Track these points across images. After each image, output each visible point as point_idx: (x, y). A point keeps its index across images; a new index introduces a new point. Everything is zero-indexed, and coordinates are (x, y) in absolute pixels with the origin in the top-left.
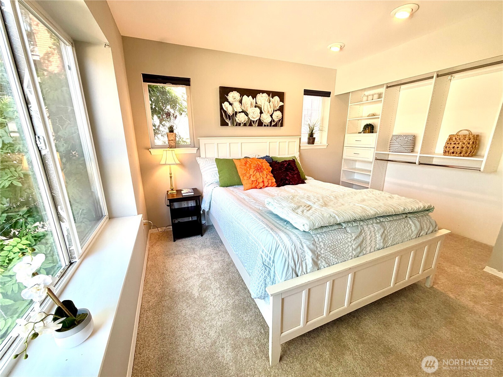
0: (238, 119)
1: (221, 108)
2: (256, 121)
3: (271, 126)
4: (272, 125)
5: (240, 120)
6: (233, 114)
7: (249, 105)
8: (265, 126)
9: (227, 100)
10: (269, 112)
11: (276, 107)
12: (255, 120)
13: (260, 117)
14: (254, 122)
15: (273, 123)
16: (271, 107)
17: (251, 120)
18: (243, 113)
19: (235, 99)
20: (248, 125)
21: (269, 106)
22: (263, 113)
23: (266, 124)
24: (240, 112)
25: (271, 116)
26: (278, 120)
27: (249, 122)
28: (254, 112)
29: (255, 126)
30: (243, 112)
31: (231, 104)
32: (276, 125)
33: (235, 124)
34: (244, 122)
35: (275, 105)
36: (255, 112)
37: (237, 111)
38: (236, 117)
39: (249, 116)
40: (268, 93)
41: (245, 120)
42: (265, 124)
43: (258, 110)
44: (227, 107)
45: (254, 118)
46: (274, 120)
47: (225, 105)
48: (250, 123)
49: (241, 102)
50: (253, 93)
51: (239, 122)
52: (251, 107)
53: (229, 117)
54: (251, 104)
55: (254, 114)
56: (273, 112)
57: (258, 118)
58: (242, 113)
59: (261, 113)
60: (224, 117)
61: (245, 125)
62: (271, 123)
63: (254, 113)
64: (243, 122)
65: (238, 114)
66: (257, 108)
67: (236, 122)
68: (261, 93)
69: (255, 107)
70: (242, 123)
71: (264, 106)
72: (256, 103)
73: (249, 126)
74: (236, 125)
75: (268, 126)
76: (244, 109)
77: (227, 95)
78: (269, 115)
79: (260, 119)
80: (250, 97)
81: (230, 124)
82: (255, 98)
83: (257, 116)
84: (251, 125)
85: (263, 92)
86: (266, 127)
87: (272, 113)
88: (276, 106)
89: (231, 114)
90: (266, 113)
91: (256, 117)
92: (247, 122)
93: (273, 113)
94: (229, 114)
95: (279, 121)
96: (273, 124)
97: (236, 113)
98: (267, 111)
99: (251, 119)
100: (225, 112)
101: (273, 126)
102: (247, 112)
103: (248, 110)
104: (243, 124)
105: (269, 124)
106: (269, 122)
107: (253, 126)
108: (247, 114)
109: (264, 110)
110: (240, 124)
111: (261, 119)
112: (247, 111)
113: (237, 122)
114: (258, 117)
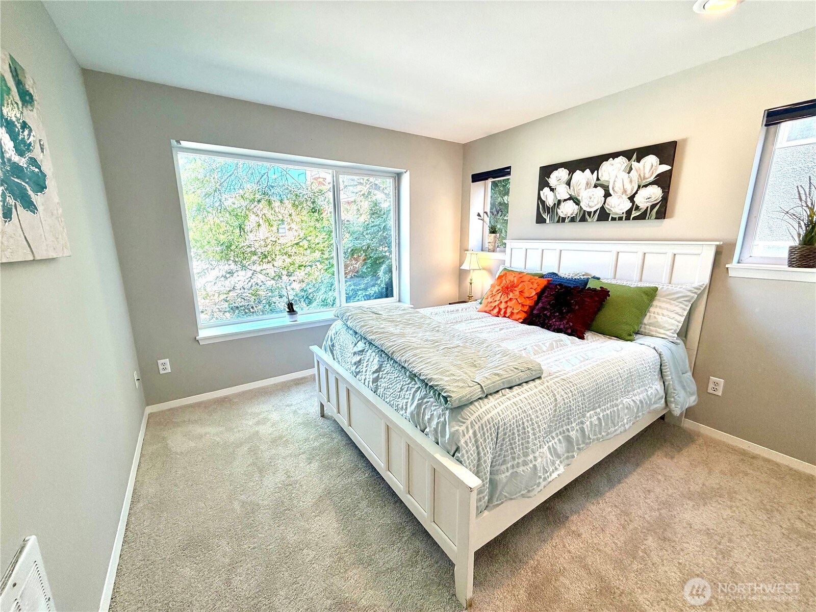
0: (562, 212)
1: (539, 198)
2: (595, 212)
3: (628, 218)
4: (632, 216)
5: (565, 213)
6: (555, 204)
7: (583, 185)
8: (614, 219)
9: (547, 185)
10: (625, 191)
11: (645, 178)
12: (593, 210)
13: (604, 203)
14: (589, 213)
15: (633, 212)
16: (631, 181)
17: (585, 211)
18: (572, 201)
19: (560, 181)
20: (578, 219)
21: (627, 181)
22: (611, 195)
23: (617, 216)
24: (565, 200)
25: (631, 199)
26: (649, 204)
27: (581, 215)
28: (592, 196)
29: (592, 221)
30: (571, 198)
31: (552, 190)
32: (643, 217)
33: (556, 220)
34: (572, 216)
35: (644, 174)
36: (594, 196)
37: (561, 199)
38: (559, 209)
39: (581, 204)
40: (628, 154)
41: (573, 212)
42: (614, 216)
43: (600, 192)
44: (546, 196)
45: (590, 207)
46: (637, 208)
47: (544, 193)
48: (583, 217)
49: (568, 183)
50: (593, 163)
51: (563, 216)
52: (586, 189)
53: (549, 210)
54: (587, 184)
55: (592, 200)
56: (637, 190)
57: (599, 206)
58: (568, 201)
59: (607, 195)
60: (541, 210)
61: (573, 220)
62: (629, 212)
63: (591, 198)
64: (569, 215)
65: (562, 204)
66: (599, 188)
67: (558, 216)
68: (611, 159)
69: (596, 186)
70: (568, 217)
71: (615, 181)
72: (598, 179)
73: (579, 221)
74: (558, 222)
75: (620, 219)
76: (573, 194)
77: (549, 177)
78: (625, 198)
79: (602, 208)
80: (588, 171)
81: (548, 221)
82: (596, 171)
83: (598, 203)
84: (583, 219)
85: (615, 155)
86: (617, 223)
87: (634, 192)
88: (647, 176)
89: (552, 205)
90: (620, 194)
91: (596, 205)
92: (577, 214)
93: (636, 193)
94: (548, 206)
95: (653, 206)
96: (635, 214)
97: (559, 202)
98: (622, 190)
99: (584, 208)
100: (543, 202)
101: (635, 218)
102: (578, 198)
103: (581, 195)
104: (570, 218)
105: (624, 215)
106: (624, 211)
107: (587, 221)
108: (577, 202)
109: (615, 188)
110: (563, 220)
111: (606, 206)
112: (579, 196)
113: (560, 216)
114: (600, 204)
